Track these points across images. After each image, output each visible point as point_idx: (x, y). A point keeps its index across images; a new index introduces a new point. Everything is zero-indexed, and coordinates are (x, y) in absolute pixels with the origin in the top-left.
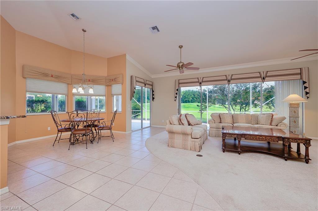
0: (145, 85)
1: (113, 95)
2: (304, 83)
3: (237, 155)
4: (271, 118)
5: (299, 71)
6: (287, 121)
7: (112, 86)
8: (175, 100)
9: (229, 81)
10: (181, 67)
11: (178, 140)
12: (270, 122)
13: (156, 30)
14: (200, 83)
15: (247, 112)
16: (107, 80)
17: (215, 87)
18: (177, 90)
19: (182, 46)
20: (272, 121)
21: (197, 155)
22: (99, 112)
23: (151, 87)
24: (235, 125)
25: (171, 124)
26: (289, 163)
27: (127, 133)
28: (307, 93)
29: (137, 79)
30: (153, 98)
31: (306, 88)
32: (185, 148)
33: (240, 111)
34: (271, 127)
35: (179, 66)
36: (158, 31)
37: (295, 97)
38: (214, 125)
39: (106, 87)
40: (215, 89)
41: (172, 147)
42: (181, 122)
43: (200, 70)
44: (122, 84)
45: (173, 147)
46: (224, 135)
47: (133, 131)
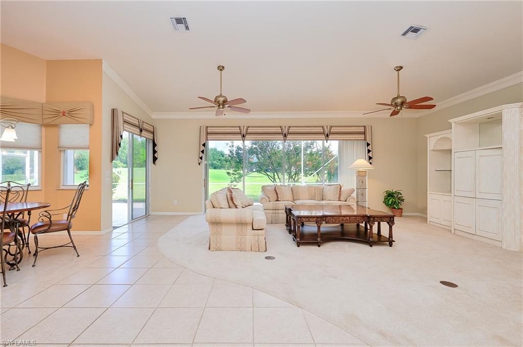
0: (141, 131)
1: (62, 149)
2: (368, 145)
3: (316, 247)
4: (339, 190)
5: (362, 130)
6: (354, 195)
7: (59, 128)
8: (199, 164)
9: (285, 136)
10: (221, 103)
11: (229, 235)
12: (338, 196)
13: (182, 26)
14: (244, 135)
15: (297, 184)
16: (45, 112)
17: (255, 144)
18: (204, 145)
19: (223, 67)
20: (340, 195)
21: (267, 258)
22: (25, 189)
23: (151, 136)
24: (298, 202)
25: (214, 208)
26: (376, 249)
27: (102, 232)
28: (370, 158)
29: (124, 117)
30: (155, 159)
31: (369, 151)
32: (241, 250)
33: (289, 182)
34: (340, 203)
35: (218, 102)
36: (187, 28)
37: (362, 163)
38: (271, 205)
39: (43, 129)
40: (254, 146)
41: (216, 250)
42: (233, 203)
43: (251, 112)
44: (91, 125)
45: (218, 249)
46: (299, 219)
47: (115, 228)
